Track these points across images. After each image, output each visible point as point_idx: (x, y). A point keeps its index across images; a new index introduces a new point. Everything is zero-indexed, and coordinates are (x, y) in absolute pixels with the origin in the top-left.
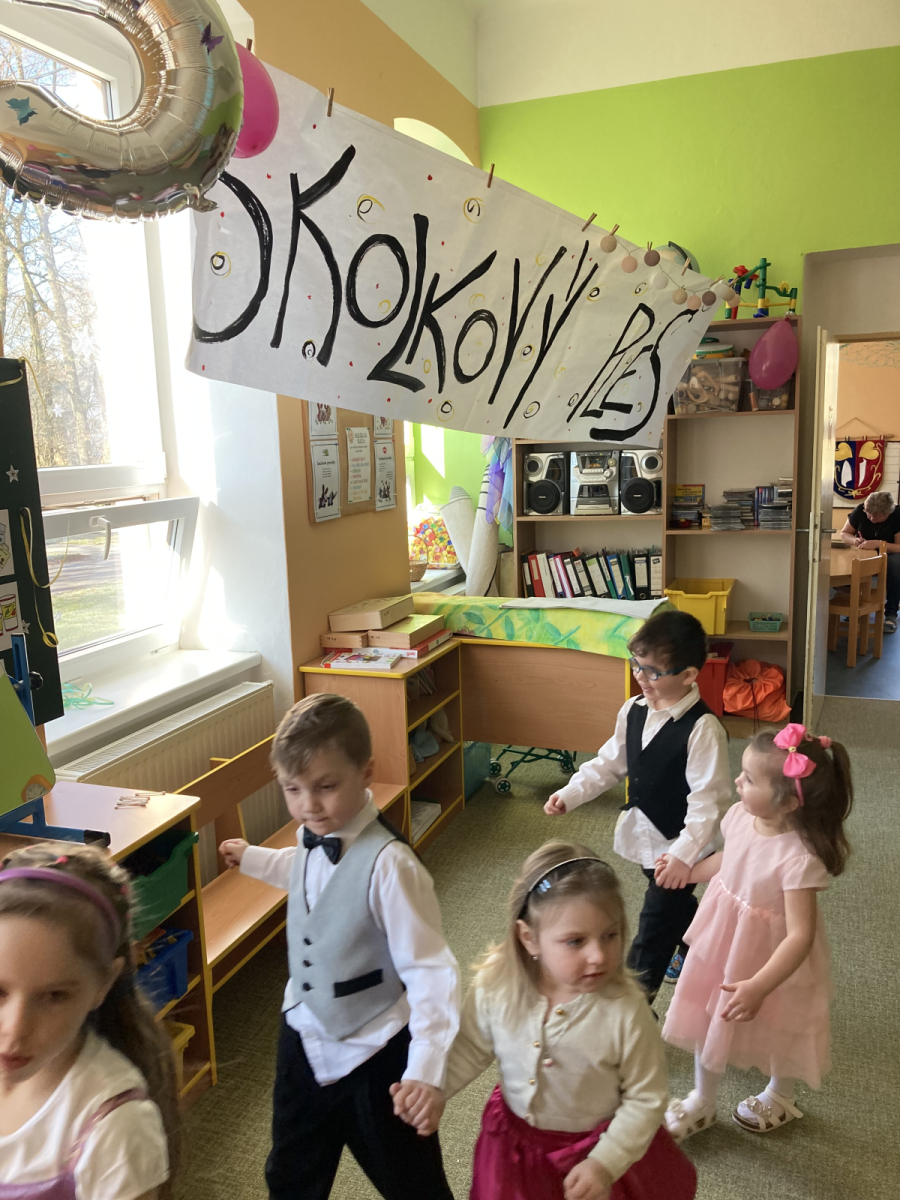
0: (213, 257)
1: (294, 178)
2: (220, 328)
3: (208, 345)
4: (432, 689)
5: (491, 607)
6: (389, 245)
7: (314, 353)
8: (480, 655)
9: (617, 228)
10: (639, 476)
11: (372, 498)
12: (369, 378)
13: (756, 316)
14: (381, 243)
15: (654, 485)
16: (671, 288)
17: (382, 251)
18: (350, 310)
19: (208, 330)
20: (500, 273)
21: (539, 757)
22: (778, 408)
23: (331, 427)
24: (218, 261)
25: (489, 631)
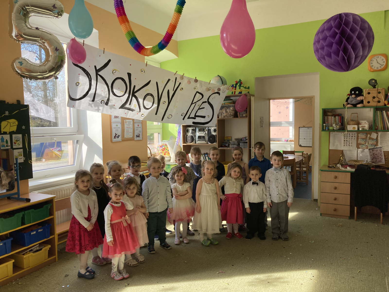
0: (76, 83)
1: (95, 67)
2: (78, 98)
3: (74, 101)
6: (121, 79)
7: (104, 103)
9: (184, 74)
10: (212, 134)
11: (133, 137)
12: (119, 108)
13: (238, 94)
14: (119, 79)
15: (215, 136)
17: (120, 81)
18: (113, 93)
19: (75, 98)
20: (153, 84)
23: (119, 120)
24: (78, 84)
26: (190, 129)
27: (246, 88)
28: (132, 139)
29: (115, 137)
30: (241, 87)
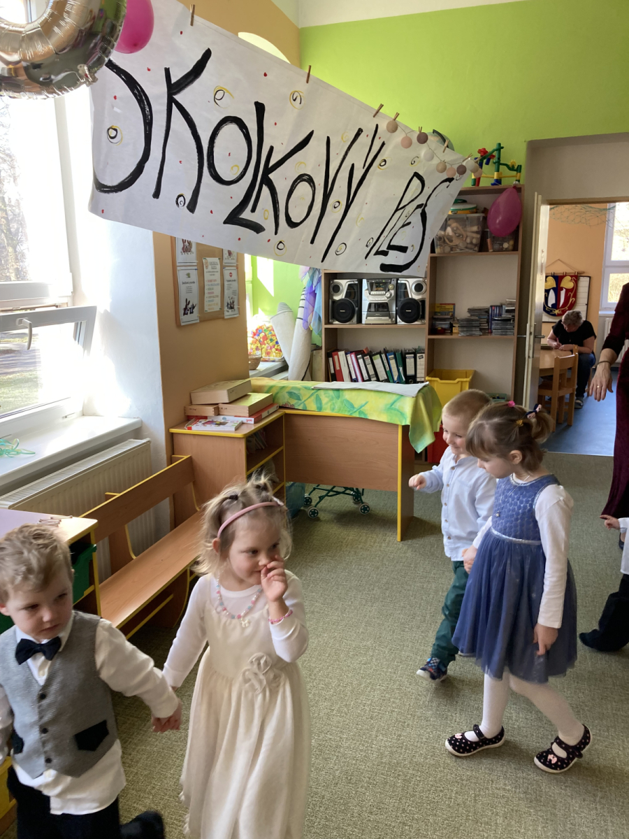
0: (109, 129)
1: (167, 71)
2: (115, 183)
3: (106, 195)
4: (265, 446)
5: (306, 388)
6: (238, 125)
7: (184, 204)
8: (298, 422)
9: (397, 115)
10: (410, 297)
11: (222, 309)
12: (225, 223)
13: (492, 185)
14: (231, 122)
15: (420, 303)
16: (435, 161)
17: (231, 128)
18: (210, 172)
19: (105, 184)
20: (317, 146)
21: (338, 493)
22: (507, 250)
23: (192, 257)
24: (113, 133)
25: (305, 404)
26: (344, 284)
27: (511, 168)
28: (218, 316)
29: (185, 309)
30: (501, 166)
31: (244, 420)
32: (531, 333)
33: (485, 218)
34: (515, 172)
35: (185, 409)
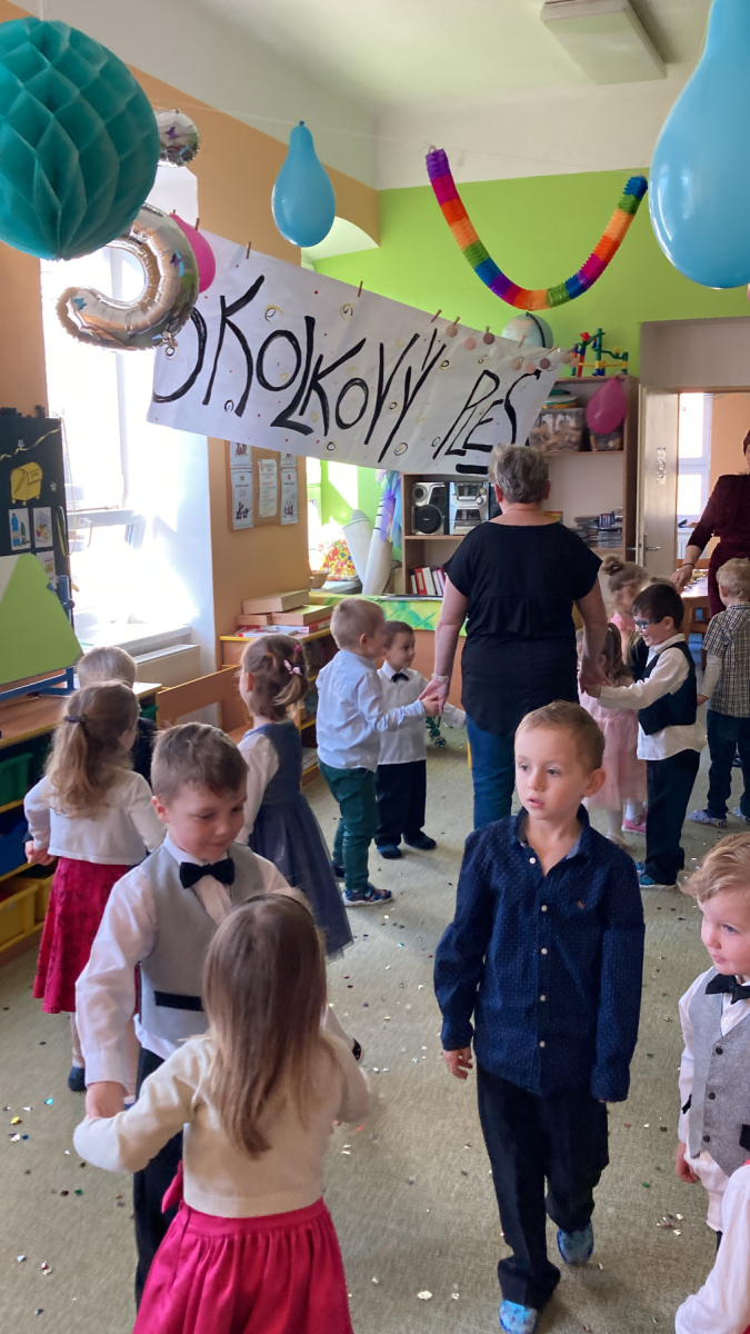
1: (223, 298)
2: (169, 393)
3: (162, 404)
6: (287, 337)
7: (233, 409)
9: (458, 319)
11: (278, 514)
12: (272, 425)
13: (594, 375)
14: (281, 336)
16: (508, 358)
17: (283, 340)
18: (259, 379)
19: (162, 395)
20: (369, 352)
23: (247, 459)
24: (170, 351)
26: (429, 487)
27: (616, 356)
28: (274, 522)
29: (238, 513)
30: (603, 354)
31: (299, 629)
32: (640, 545)
33: (584, 415)
34: (620, 361)
35: (236, 619)
